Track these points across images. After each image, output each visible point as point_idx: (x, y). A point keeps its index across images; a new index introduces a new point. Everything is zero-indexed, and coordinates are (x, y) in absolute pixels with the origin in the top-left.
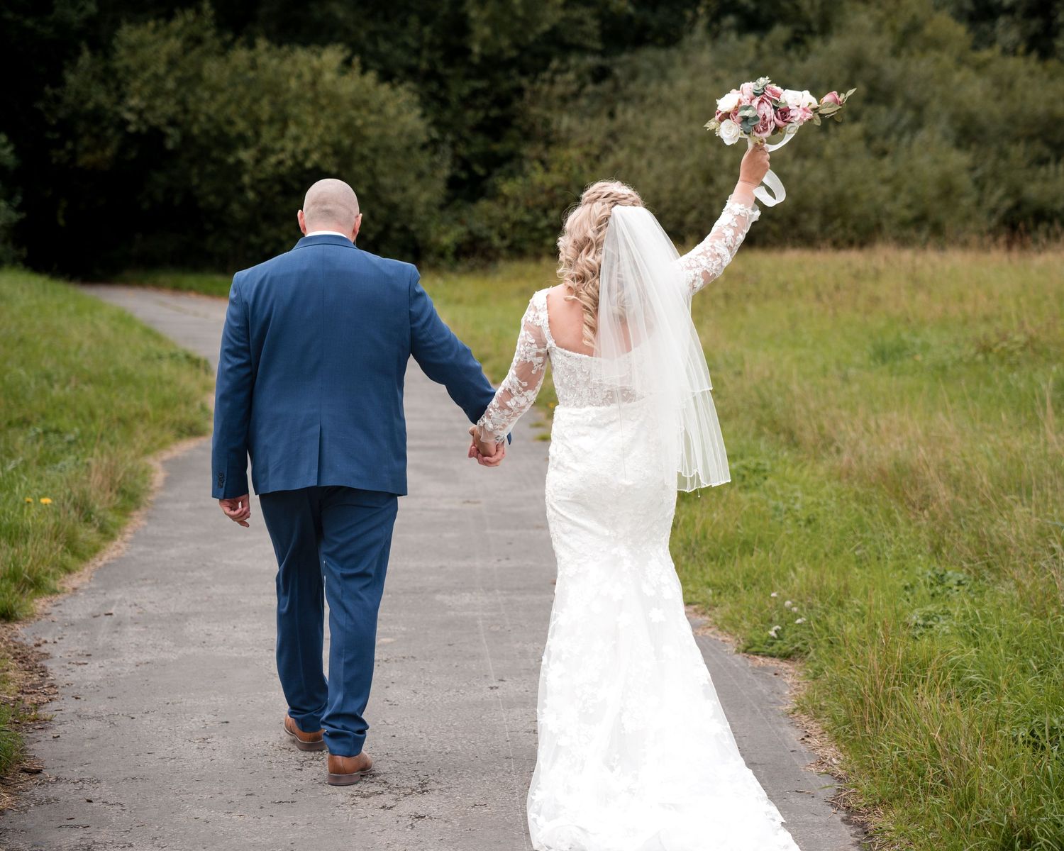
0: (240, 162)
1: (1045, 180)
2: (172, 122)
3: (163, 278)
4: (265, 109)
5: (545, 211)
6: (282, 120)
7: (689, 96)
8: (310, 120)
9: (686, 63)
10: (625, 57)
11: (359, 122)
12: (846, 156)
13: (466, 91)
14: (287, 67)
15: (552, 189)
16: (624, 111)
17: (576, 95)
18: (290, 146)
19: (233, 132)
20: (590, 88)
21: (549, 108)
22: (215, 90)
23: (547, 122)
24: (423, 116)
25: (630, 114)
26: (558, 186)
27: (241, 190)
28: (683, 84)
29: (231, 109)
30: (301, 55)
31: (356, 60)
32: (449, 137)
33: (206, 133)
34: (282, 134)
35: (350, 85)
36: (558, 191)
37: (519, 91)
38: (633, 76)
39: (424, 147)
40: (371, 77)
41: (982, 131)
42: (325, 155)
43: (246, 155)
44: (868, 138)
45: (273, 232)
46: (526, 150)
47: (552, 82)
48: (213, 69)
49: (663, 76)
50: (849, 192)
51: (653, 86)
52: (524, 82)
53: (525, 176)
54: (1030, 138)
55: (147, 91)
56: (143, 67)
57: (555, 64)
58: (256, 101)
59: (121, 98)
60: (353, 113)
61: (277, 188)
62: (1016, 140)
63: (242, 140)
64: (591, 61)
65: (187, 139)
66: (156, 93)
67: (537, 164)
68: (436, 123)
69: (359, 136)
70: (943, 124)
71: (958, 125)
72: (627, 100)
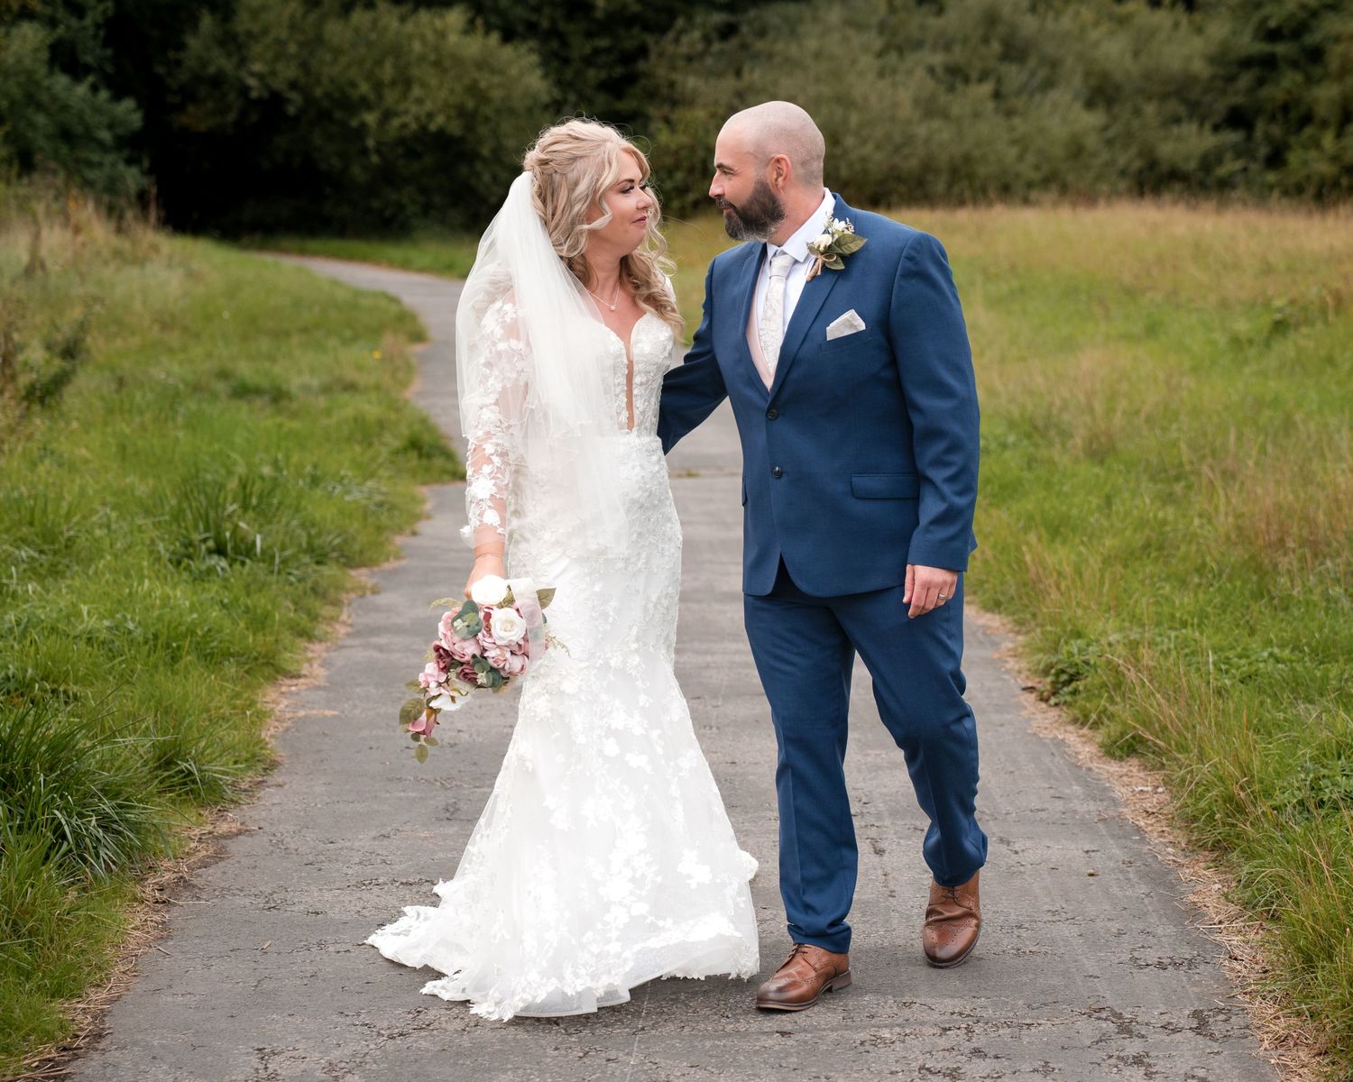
0: (363, 125)
1: (1179, 139)
2: (293, 85)
3: (285, 243)
4: (388, 71)
5: (670, 173)
6: (405, 82)
7: (818, 55)
8: (434, 82)
9: (816, 19)
10: (752, 13)
11: (483, 84)
12: (977, 115)
13: (587, 49)
14: (409, 27)
15: (677, 152)
16: (752, 70)
17: (702, 55)
18: (414, 109)
19: (355, 94)
20: (716, 47)
21: (673, 68)
22: (337, 52)
23: (672, 85)
24: (545, 76)
25: (757, 75)
26: (681, 148)
27: (364, 152)
28: (812, 44)
29: (353, 73)
30: (424, 16)
31: (479, 22)
32: (572, 97)
33: (327, 95)
34: (404, 96)
35: (474, 46)
36: (684, 153)
37: (643, 51)
38: (762, 33)
39: (546, 107)
40: (494, 38)
41: (1118, 88)
42: (449, 118)
43: (371, 118)
44: (997, 95)
45: (393, 196)
46: (652, 111)
47: (677, 40)
48: (335, 30)
49: (793, 33)
50: (976, 153)
51: (780, 46)
52: (650, 40)
53: (651, 136)
54: (1164, 97)
55: (269, 55)
56: (265, 31)
57: (680, 22)
58: (379, 63)
59: (243, 61)
60: (476, 75)
61: (400, 150)
62: (1150, 99)
63: (365, 104)
64: (718, 18)
65: (309, 100)
66: (278, 57)
67: (661, 125)
68: (560, 83)
69: (483, 98)
70: (1077, 81)
71: (1093, 82)
72: (755, 57)
